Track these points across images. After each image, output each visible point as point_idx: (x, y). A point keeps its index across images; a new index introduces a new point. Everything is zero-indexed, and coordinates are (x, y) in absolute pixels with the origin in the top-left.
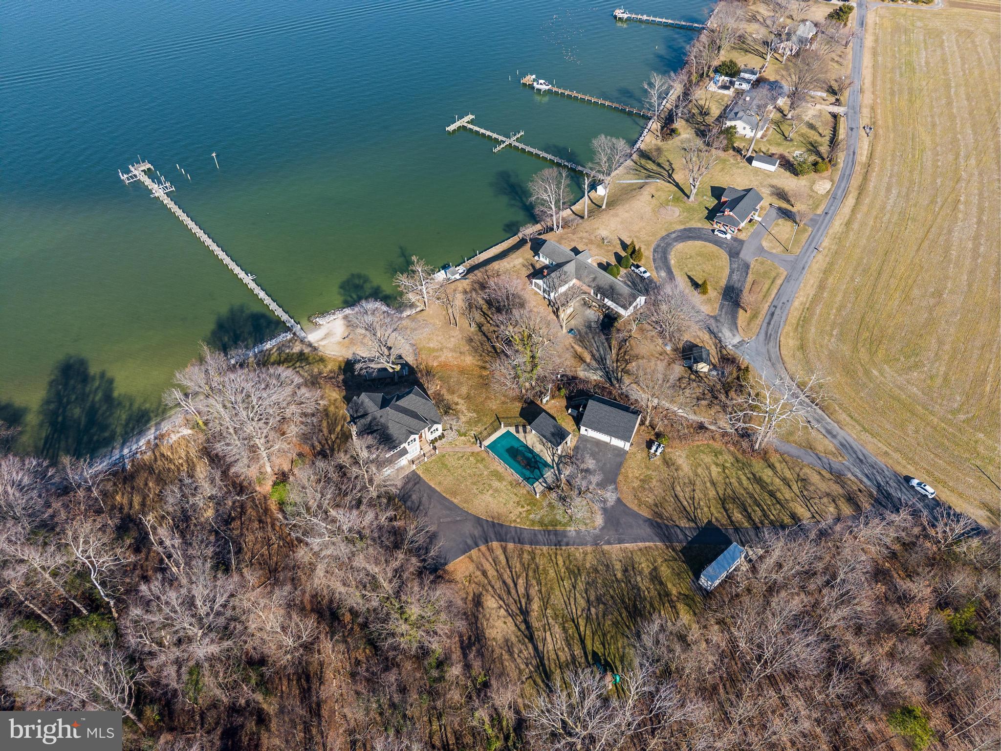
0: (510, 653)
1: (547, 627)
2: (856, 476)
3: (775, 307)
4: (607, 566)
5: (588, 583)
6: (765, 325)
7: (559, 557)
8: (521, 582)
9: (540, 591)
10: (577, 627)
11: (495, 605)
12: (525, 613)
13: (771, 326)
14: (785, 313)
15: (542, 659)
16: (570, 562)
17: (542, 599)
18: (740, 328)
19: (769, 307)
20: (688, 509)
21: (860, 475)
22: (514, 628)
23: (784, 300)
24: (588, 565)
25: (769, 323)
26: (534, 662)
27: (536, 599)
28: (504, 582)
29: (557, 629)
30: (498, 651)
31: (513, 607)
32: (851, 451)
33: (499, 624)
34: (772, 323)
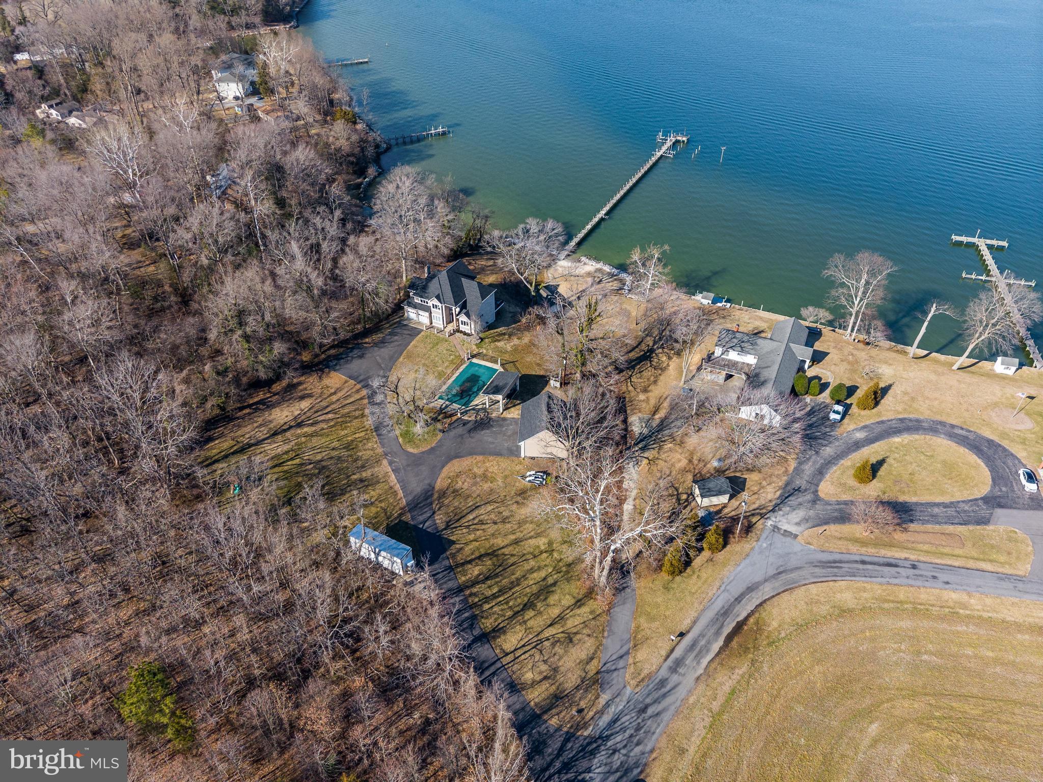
0: (260, 426)
1: (286, 441)
2: (607, 705)
3: (914, 567)
4: (363, 466)
5: (340, 457)
6: (857, 558)
7: (362, 434)
8: (330, 416)
9: (323, 429)
10: (292, 459)
11: (303, 407)
12: (299, 425)
13: (861, 566)
14: (911, 582)
15: (256, 444)
16: (361, 442)
17: (315, 432)
18: (820, 529)
19: (906, 559)
20: (463, 520)
21: (612, 711)
22: (282, 422)
23: (943, 577)
24: (360, 454)
25: (863, 562)
26: (252, 442)
27: (313, 429)
28: (327, 406)
29: (286, 447)
30: (260, 419)
31: (303, 418)
32: (656, 695)
33: (285, 413)
34: (869, 567)
